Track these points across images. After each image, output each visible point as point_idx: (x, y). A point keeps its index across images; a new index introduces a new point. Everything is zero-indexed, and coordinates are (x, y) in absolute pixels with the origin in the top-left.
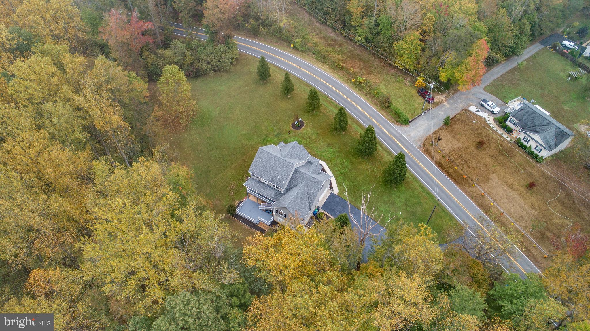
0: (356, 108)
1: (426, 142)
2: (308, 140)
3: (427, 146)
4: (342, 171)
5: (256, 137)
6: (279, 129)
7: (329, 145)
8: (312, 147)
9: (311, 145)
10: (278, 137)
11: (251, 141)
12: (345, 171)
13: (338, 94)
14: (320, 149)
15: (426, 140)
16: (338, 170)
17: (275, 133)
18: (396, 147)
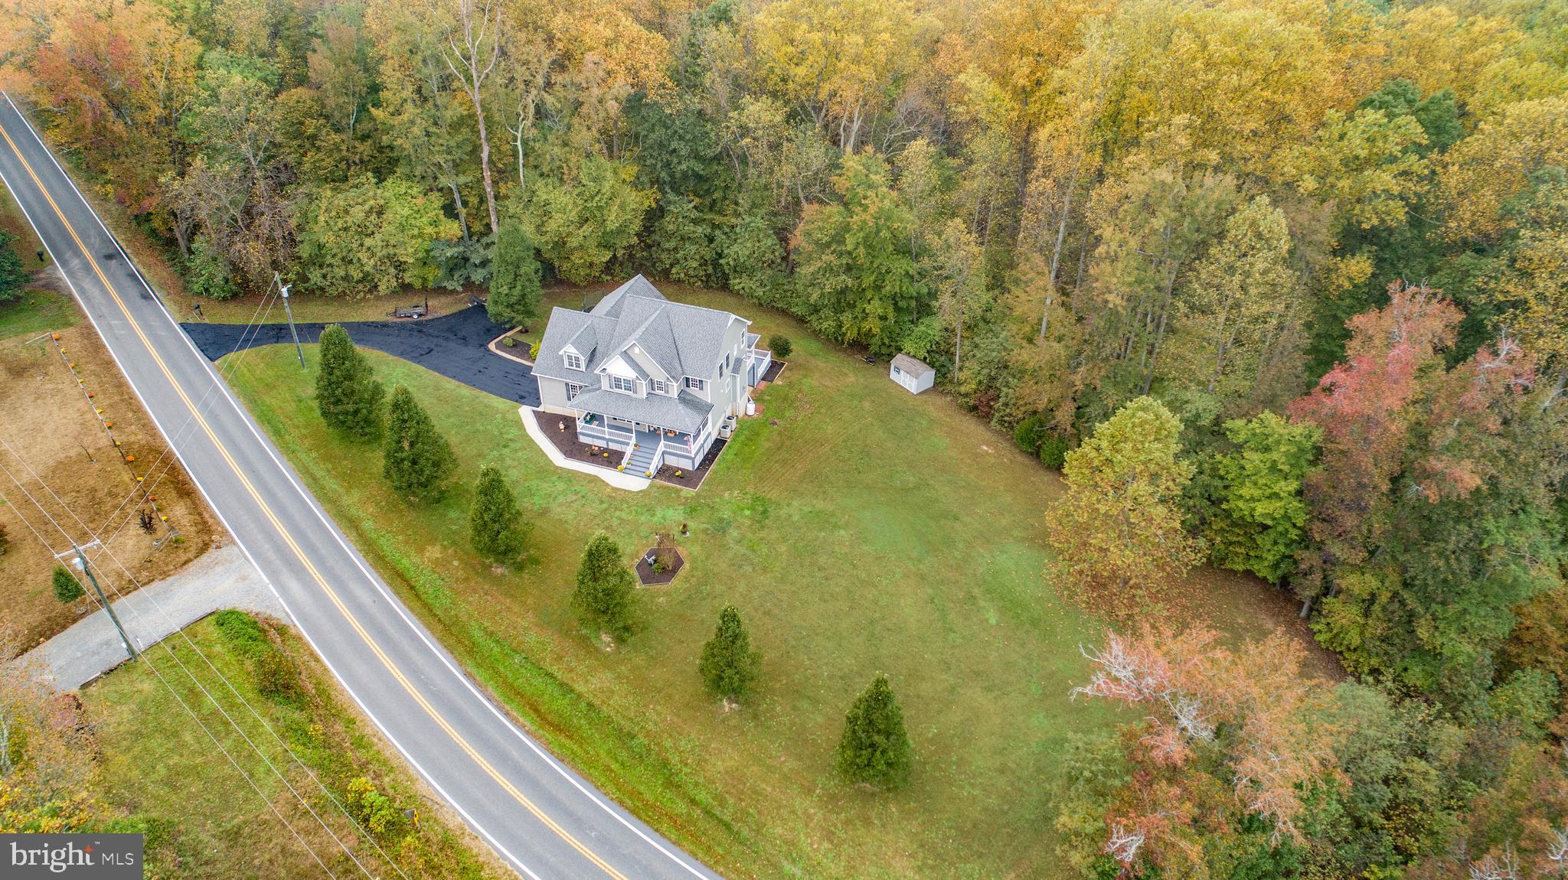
0: (425, 685)
1: (190, 555)
2: (615, 522)
3: (197, 541)
4: (505, 451)
5: (796, 518)
6: (724, 547)
7: (544, 512)
8: (602, 502)
9: (604, 506)
10: (721, 520)
11: (807, 509)
12: (495, 452)
13: (502, 759)
14: (574, 498)
15: (185, 563)
16: (516, 451)
17: (734, 533)
18: (311, 535)
